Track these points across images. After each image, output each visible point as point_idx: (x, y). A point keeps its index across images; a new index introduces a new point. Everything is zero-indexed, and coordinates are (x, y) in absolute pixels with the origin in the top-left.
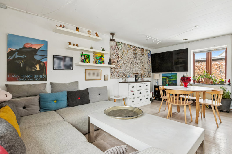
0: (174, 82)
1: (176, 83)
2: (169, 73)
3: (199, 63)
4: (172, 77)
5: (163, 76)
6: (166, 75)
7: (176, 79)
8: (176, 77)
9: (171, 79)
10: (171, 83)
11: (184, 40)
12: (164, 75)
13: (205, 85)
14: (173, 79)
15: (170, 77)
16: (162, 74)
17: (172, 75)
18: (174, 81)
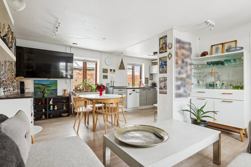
0: (53, 92)
1: (57, 93)
2: (47, 79)
3: (80, 71)
4: (50, 86)
5: (35, 84)
6: (42, 82)
7: (57, 87)
8: (57, 85)
9: (50, 88)
10: (50, 93)
11: (73, 44)
12: (36, 82)
13: (85, 93)
14: (52, 88)
15: (47, 85)
16: (34, 81)
17: (51, 82)
18: (54, 90)
